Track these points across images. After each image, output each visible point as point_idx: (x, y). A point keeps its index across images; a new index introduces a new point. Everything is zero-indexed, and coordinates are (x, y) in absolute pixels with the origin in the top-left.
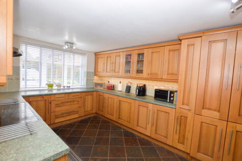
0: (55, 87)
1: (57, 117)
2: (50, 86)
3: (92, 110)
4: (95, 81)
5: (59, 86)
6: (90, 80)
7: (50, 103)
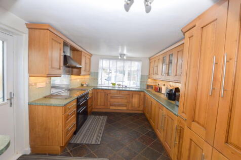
0: (116, 86)
1: (111, 105)
2: (114, 84)
3: (139, 107)
4: (149, 84)
5: (119, 85)
6: (144, 82)
7: (108, 95)
